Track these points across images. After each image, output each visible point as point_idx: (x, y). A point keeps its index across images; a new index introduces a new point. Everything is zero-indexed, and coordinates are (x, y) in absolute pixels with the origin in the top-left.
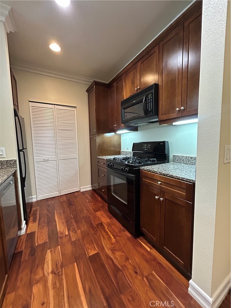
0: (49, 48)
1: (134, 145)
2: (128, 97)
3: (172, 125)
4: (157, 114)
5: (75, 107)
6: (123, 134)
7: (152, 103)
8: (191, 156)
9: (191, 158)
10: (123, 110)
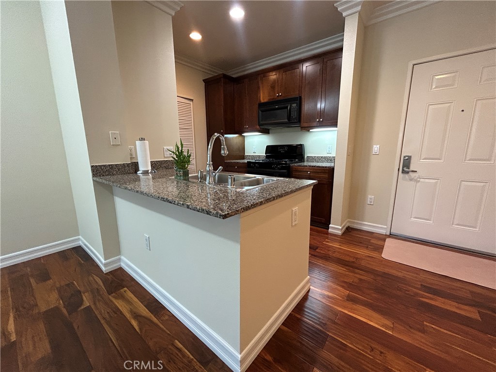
0: (189, 37)
1: (268, 147)
2: (266, 100)
3: (309, 131)
4: (300, 121)
5: (191, 99)
6: (247, 136)
7: (297, 112)
8: (322, 156)
9: (322, 157)
10: (260, 112)
